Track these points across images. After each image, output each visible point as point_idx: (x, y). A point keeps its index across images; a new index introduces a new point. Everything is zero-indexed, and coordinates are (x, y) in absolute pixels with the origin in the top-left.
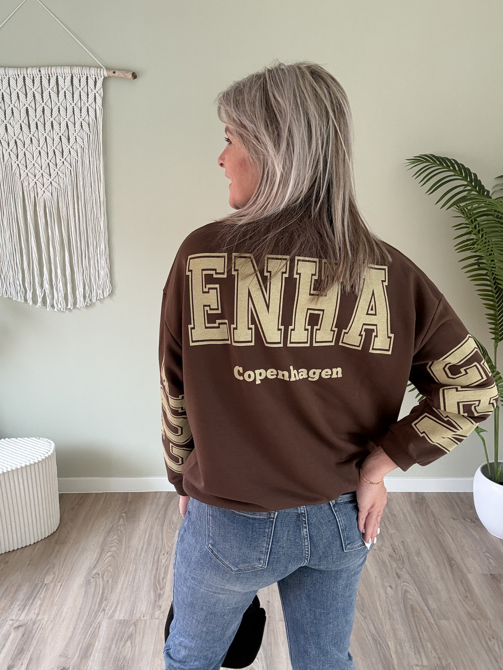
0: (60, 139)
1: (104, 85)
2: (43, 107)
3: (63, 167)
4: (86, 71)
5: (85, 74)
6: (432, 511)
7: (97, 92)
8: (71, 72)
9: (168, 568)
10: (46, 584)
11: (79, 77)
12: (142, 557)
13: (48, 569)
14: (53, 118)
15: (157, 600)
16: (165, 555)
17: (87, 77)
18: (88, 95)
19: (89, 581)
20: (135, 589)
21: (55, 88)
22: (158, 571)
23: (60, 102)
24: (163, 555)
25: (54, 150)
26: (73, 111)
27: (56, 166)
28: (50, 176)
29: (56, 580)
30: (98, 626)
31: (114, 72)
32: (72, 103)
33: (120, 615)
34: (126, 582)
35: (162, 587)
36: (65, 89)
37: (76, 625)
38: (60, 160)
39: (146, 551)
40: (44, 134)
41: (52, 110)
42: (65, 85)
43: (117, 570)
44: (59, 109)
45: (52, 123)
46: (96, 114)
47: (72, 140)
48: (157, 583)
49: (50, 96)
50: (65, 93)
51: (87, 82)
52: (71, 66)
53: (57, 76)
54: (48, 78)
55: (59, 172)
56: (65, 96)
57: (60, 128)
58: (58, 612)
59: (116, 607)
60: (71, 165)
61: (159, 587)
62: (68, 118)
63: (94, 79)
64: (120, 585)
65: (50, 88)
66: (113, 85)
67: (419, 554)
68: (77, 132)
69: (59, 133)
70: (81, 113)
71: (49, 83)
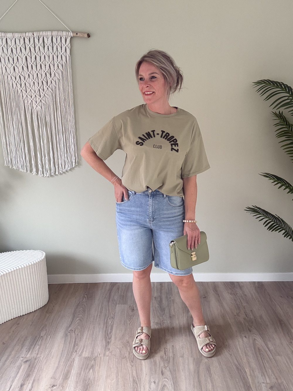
0: (46, 74)
1: (70, 41)
2: (36, 56)
3: (48, 91)
4: (60, 33)
5: (60, 35)
6: (268, 293)
7: (67, 46)
8: (52, 34)
9: (113, 326)
10: (42, 336)
11: (56, 38)
12: (97, 320)
13: (43, 327)
14: (41, 62)
15: (107, 345)
16: (111, 319)
17: (61, 37)
18: (61, 48)
19: (66, 335)
20: (94, 338)
21: (42, 44)
22: (107, 329)
23: (45, 52)
24: (110, 319)
25: (42, 81)
26: (53, 58)
27: (44, 90)
28: (40, 96)
29: (48, 334)
30: (73, 361)
31: (77, 34)
32: (52, 53)
33: (86, 354)
34: (89, 335)
35: (109, 337)
36: (48, 45)
37: (60, 360)
38: (46, 87)
39: (99, 317)
40: (36, 71)
41: (41, 57)
42: (48, 42)
43: (83, 328)
44: (45, 56)
45: (41, 65)
46: (66, 59)
47: (53, 75)
48: (107, 336)
49: (39, 49)
50: (48, 47)
51: (61, 40)
52: (52, 31)
53: (43, 37)
54: (38, 38)
55: (46, 95)
56: (48, 49)
57: (46, 68)
58: (49, 352)
59: (83, 350)
60: (52, 90)
61: (108, 338)
62: (50, 61)
63: (65, 38)
64: (85, 337)
65: (39, 44)
66: (76, 42)
67: (261, 317)
68: (55, 70)
69: (45, 71)
70: (58, 59)
71: (39, 41)
